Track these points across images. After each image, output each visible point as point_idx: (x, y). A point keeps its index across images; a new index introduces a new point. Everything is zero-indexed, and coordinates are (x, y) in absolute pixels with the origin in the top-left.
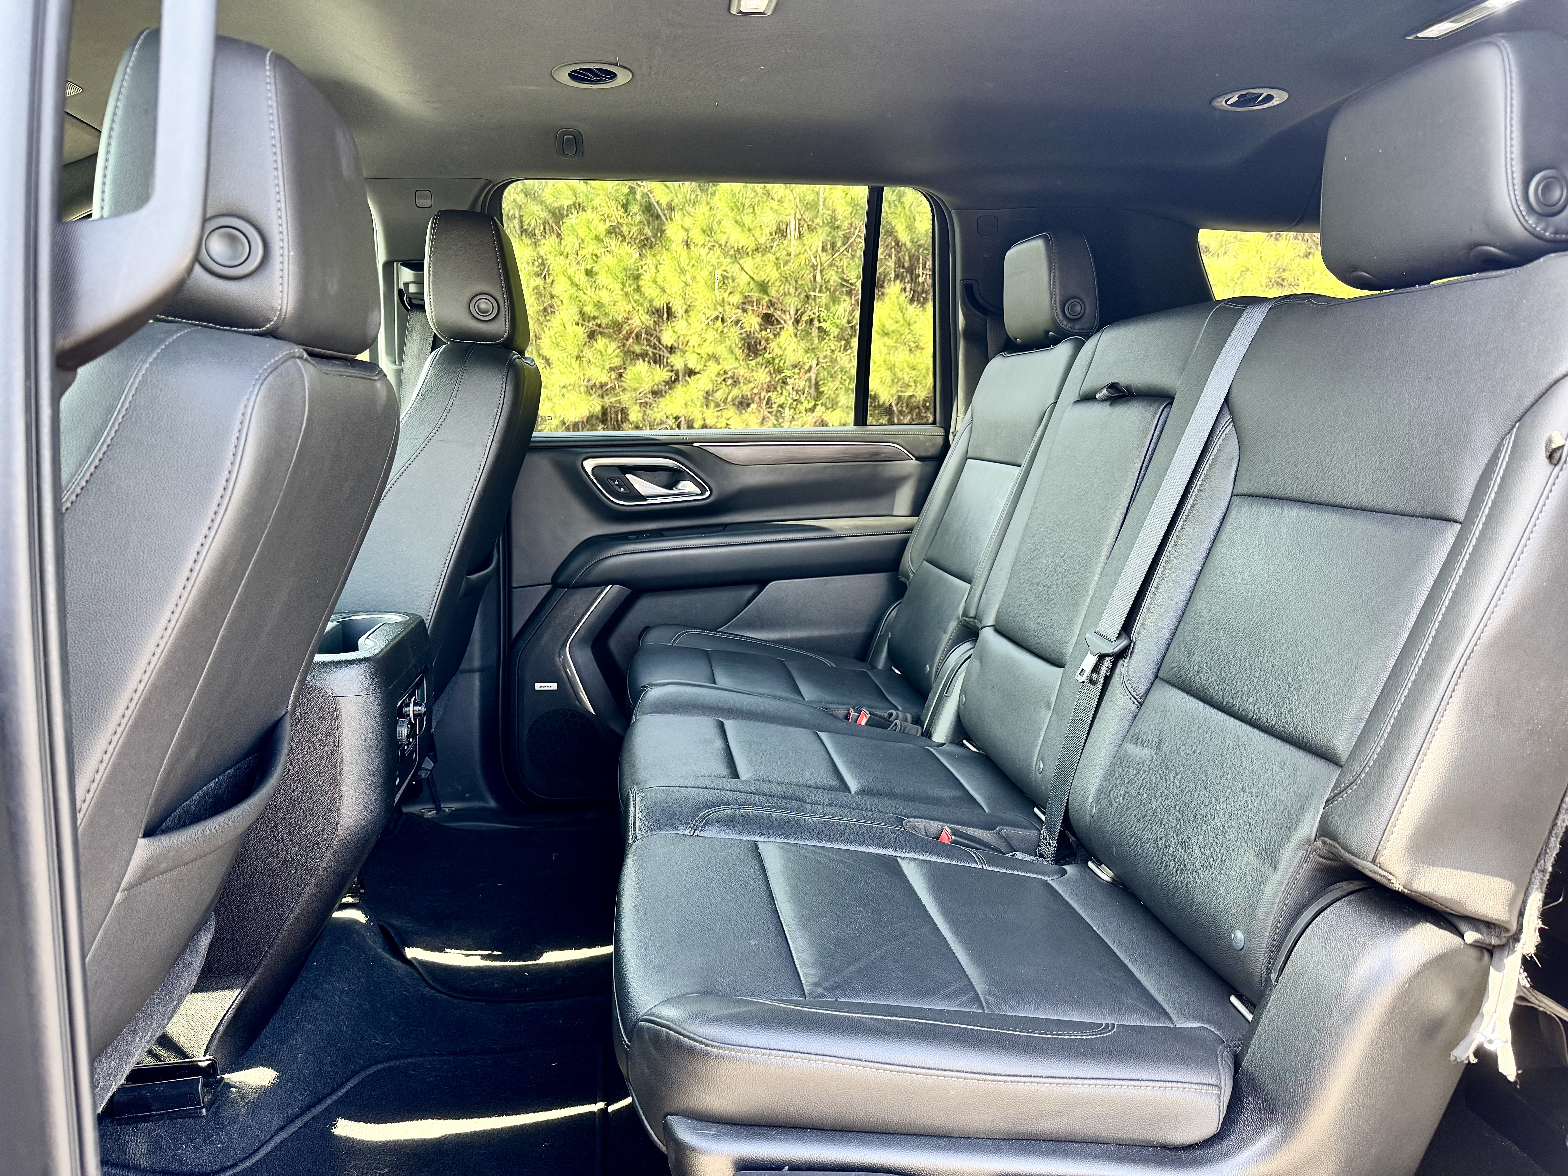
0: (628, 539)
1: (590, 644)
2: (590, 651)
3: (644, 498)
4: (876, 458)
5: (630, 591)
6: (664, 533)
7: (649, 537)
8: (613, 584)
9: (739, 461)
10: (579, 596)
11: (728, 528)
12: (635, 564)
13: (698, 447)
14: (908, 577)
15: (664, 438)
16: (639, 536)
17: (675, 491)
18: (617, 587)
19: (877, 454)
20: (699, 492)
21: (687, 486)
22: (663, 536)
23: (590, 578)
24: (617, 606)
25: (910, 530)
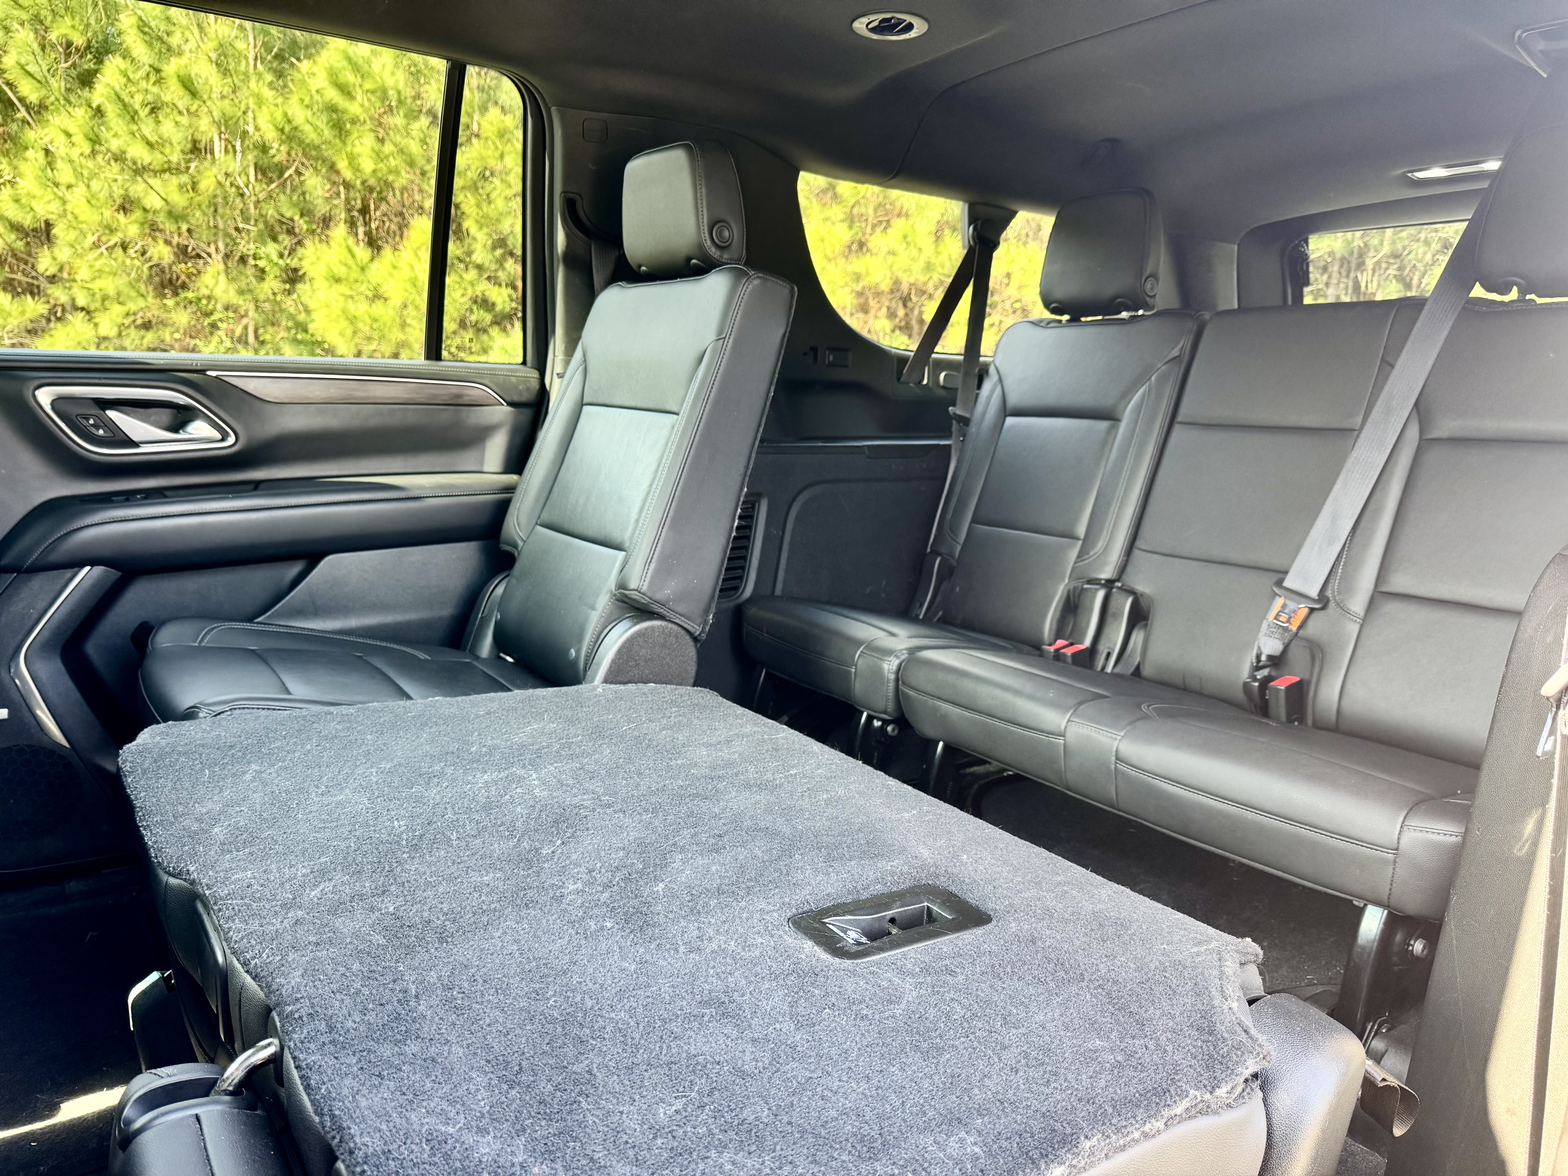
0: (113, 502)
1: (59, 651)
2: (59, 660)
3: (136, 445)
4: (458, 403)
5: (119, 574)
6: (167, 493)
7: (145, 498)
8: (93, 563)
9: (275, 398)
10: (38, 583)
11: (262, 486)
12: (127, 536)
13: (216, 377)
14: (515, 546)
15: (162, 362)
16: (128, 498)
17: (181, 435)
18: (99, 570)
19: (459, 396)
20: (219, 436)
21: (199, 429)
22: (166, 497)
23: (55, 557)
24: (101, 595)
25: (511, 489)
